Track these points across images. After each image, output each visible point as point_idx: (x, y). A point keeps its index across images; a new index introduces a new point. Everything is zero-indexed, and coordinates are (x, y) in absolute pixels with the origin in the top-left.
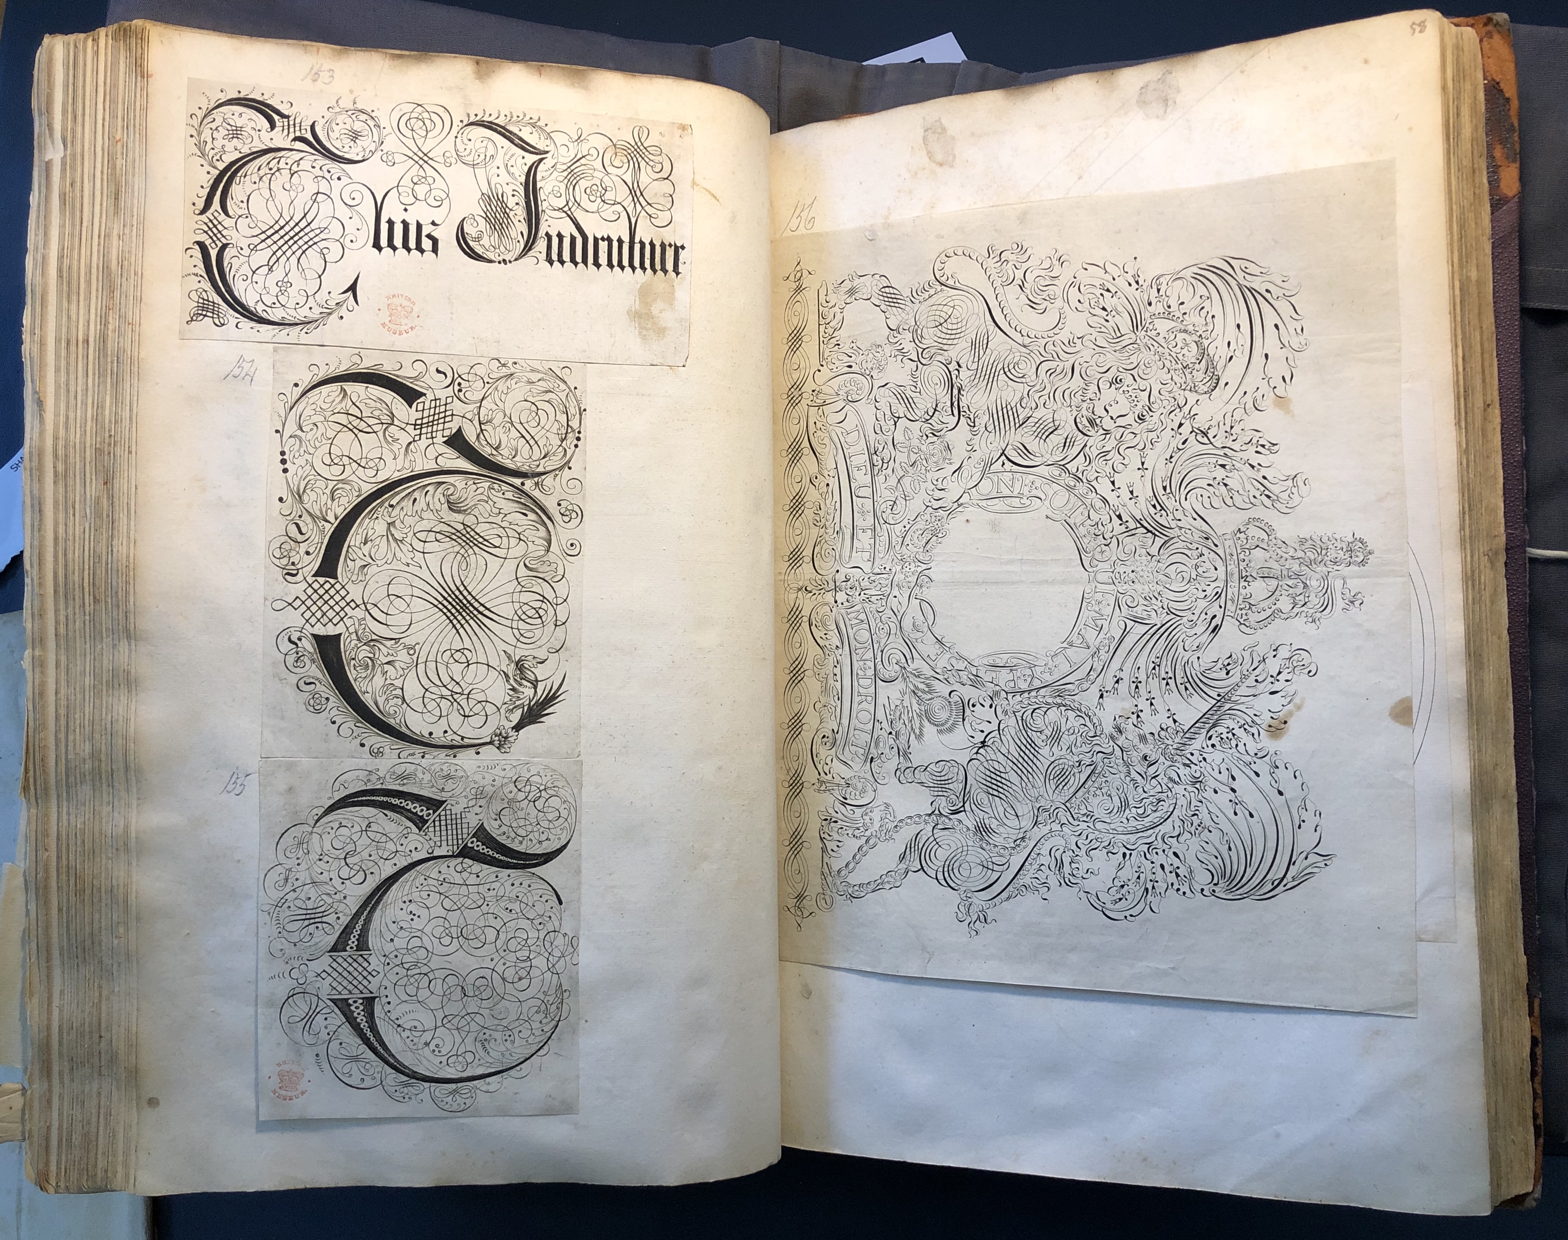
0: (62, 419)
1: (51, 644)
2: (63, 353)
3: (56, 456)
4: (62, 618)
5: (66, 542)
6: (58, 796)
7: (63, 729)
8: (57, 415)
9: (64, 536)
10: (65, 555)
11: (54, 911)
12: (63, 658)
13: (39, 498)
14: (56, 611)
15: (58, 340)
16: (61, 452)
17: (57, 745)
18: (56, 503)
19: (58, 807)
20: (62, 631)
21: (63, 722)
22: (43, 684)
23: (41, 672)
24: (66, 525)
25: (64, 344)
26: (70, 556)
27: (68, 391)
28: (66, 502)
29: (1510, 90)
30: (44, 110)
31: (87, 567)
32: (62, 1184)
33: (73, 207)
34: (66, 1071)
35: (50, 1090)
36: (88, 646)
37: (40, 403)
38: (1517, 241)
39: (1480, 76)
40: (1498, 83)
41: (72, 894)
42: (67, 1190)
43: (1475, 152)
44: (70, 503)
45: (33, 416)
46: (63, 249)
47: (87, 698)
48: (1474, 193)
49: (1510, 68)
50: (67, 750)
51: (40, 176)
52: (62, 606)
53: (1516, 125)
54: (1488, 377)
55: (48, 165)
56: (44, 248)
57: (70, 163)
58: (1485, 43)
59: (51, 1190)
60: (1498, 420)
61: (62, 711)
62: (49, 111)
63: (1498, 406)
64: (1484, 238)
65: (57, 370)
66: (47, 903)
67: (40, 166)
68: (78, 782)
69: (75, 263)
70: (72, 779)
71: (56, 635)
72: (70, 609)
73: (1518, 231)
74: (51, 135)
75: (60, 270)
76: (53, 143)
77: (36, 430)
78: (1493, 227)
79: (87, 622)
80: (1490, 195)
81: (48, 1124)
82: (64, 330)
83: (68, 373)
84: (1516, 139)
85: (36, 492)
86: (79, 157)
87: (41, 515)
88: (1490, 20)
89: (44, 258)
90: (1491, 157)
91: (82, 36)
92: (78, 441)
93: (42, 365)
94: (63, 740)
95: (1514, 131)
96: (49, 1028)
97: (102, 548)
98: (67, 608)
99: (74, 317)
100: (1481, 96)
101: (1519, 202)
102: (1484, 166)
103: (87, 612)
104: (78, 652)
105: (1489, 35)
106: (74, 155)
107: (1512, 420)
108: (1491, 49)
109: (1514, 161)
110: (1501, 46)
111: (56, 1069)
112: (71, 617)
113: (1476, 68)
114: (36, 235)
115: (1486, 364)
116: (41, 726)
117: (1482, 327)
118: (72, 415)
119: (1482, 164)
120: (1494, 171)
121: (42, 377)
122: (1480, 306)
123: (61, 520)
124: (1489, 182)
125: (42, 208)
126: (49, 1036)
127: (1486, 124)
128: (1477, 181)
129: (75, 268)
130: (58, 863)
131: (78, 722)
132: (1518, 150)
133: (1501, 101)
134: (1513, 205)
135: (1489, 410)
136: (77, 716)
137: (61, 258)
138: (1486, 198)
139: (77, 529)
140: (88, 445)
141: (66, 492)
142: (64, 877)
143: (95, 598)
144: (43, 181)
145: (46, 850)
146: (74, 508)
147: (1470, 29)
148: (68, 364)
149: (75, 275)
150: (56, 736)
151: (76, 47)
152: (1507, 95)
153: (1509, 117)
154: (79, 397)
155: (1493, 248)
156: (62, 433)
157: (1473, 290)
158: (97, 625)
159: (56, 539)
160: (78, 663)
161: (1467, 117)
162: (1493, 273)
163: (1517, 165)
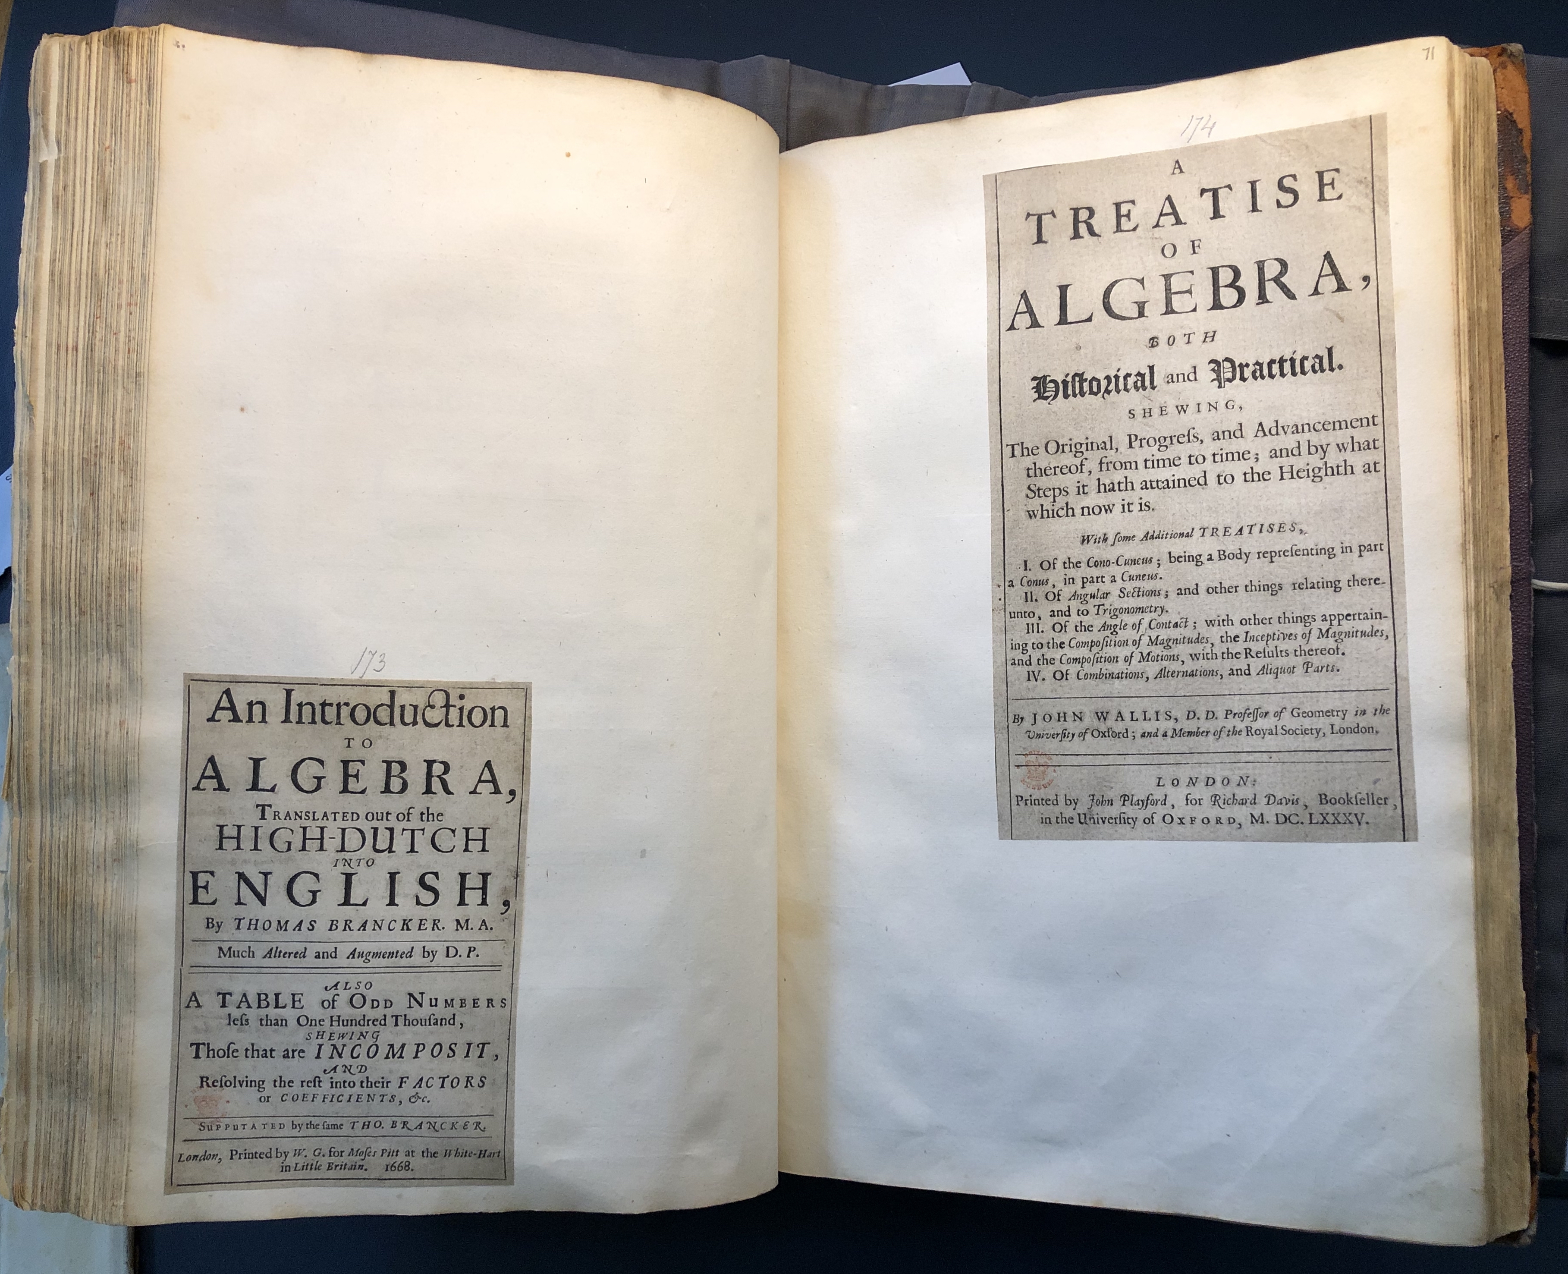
0: (52, 425)
1: (38, 652)
2: (54, 357)
3: (45, 462)
4: (49, 627)
5: (53, 550)
6: (42, 807)
7: (48, 739)
8: (47, 420)
9: (52, 543)
10: (53, 562)
11: (36, 922)
12: (49, 667)
13: (29, 504)
14: (43, 619)
15: (49, 345)
16: (50, 458)
17: (41, 755)
18: (45, 509)
19: (42, 818)
20: (49, 639)
21: (48, 732)
22: (29, 692)
23: (28, 680)
24: (54, 533)
25: (54, 349)
26: (57, 564)
27: (58, 397)
28: (54, 508)
29: (1523, 121)
30: (39, 111)
31: (73, 577)
32: (39, 1202)
33: (65, 212)
34: (45, 1087)
35: (28, 1105)
36: (73, 658)
37: (30, 408)
38: (1527, 273)
39: (1493, 106)
40: (1511, 114)
41: (54, 907)
42: (43, 1208)
43: (1488, 183)
44: (58, 511)
45: (23, 420)
46: (56, 252)
47: (72, 710)
48: (1486, 224)
49: (1523, 99)
50: (51, 761)
51: (34, 177)
52: (49, 615)
53: (1529, 156)
54: (1496, 408)
55: (42, 167)
56: (37, 251)
57: (63, 166)
58: (1498, 74)
59: (26, 1206)
60: (1505, 453)
61: (48, 721)
62: (44, 111)
63: (1506, 438)
64: (1495, 268)
65: (48, 375)
66: (28, 915)
67: (34, 168)
68: (62, 793)
69: (66, 267)
70: (55, 791)
71: (43, 643)
72: (57, 618)
73: (1529, 263)
74: (46, 136)
75: (52, 274)
76: (47, 145)
77: (27, 435)
78: (1504, 259)
79: (73, 634)
80: (1501, 226)
81: (25, 1139)
82: (55, 335)
83: (58, 379)
84: (1528, 170)
85: (25, 497)
86: (71, 161)
87: (29, 521)
88: (1504, 50)
89: (36, 260)
90: (1503, 188)
91: (77, 38)
92: (66, 448)
93: (33, 370)
94: (48, 751)
95: (1526, 162)
96: (28, 1040)
97: (88, 560)
98: (53, 617)
99: (64, 322)
100: (1494, 126)
101: (1531, 233)
102: (1496, 197)
103: (73, 624)
104: (64, 662)
105: (1503, 66)
106: (66, 159)
107: (1519, 452)
108: (1504, 79)
109: (1526, 193)
110: (1515, 78)
111: (34, 1083)
112: (57, 626)
113: (1489, 98)
114: (29, 237)
115: (1495, 396)
116: (26, 735)
117: (1491, 358)
118: (61, 422)
119: (1494, 195)
120: (1505, 202)
121: (33, 381)
122: (1489, 338)
123: (49, 528)
124: (1501, 213)
125: (36, 209)
126: (28, 1049)
127: (1499, 154)
128: (1488, 211)
129: (66, 272)
130: (41, 874)
131: (62, 734)
132: (1530, 182)
133: (1514, 132)
134: (1524, 236)
135: (1497, 441)
136: (62, 727)
137: (53, 261)
138: (1498, 229)
139: (64, 538)
140: (76, 453)
141: (54, 499)
142: (46, 889)
143: (80, 609)
144: (38, 182)
145: (29, 860)
146: (62, 516)
147: (1484, 59)
148: (58, 369)
149: (66, 281)
150: (41, 745)
151: (71, 49)
152: (1520, 126)
153: (1522, 148)
154: (68, 405)
155: (1503, 279)
156: (51, 439)
157: (1484, 321)
158: (82, 637)
159: (44, 546)
160: (64, 673)
161: (1480, 147)
162: (1503, 305)
163: (1529, 196)
